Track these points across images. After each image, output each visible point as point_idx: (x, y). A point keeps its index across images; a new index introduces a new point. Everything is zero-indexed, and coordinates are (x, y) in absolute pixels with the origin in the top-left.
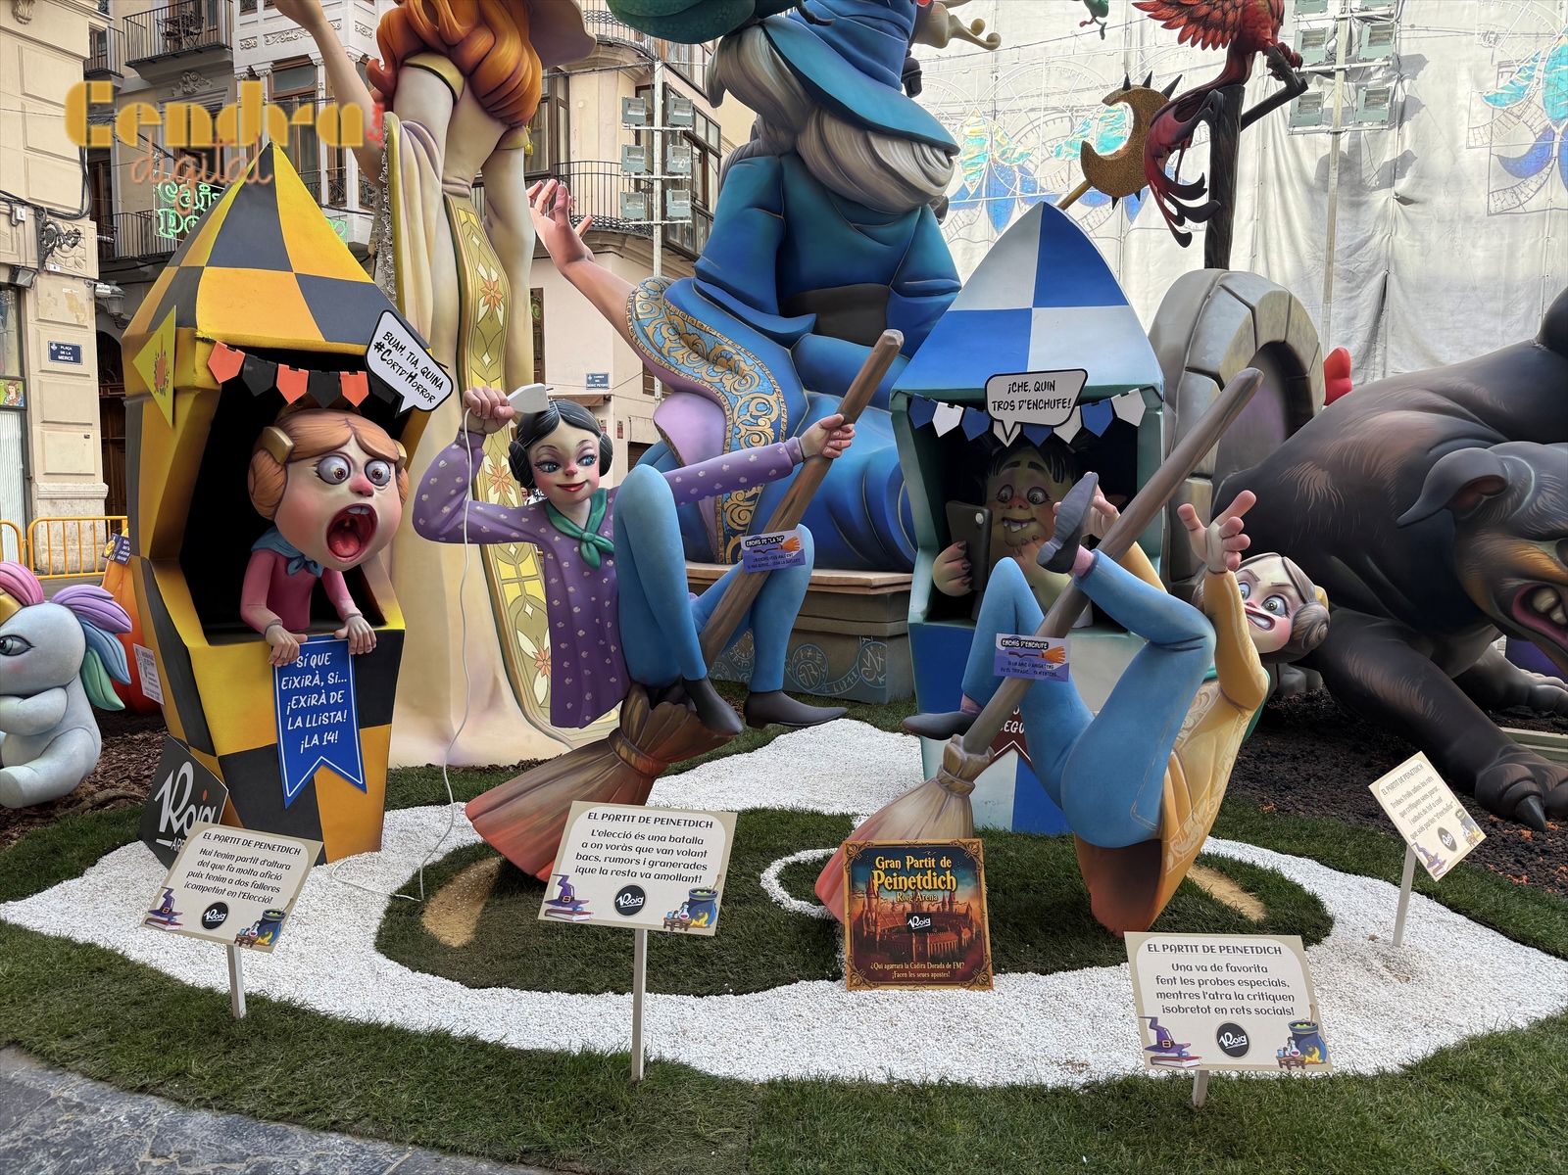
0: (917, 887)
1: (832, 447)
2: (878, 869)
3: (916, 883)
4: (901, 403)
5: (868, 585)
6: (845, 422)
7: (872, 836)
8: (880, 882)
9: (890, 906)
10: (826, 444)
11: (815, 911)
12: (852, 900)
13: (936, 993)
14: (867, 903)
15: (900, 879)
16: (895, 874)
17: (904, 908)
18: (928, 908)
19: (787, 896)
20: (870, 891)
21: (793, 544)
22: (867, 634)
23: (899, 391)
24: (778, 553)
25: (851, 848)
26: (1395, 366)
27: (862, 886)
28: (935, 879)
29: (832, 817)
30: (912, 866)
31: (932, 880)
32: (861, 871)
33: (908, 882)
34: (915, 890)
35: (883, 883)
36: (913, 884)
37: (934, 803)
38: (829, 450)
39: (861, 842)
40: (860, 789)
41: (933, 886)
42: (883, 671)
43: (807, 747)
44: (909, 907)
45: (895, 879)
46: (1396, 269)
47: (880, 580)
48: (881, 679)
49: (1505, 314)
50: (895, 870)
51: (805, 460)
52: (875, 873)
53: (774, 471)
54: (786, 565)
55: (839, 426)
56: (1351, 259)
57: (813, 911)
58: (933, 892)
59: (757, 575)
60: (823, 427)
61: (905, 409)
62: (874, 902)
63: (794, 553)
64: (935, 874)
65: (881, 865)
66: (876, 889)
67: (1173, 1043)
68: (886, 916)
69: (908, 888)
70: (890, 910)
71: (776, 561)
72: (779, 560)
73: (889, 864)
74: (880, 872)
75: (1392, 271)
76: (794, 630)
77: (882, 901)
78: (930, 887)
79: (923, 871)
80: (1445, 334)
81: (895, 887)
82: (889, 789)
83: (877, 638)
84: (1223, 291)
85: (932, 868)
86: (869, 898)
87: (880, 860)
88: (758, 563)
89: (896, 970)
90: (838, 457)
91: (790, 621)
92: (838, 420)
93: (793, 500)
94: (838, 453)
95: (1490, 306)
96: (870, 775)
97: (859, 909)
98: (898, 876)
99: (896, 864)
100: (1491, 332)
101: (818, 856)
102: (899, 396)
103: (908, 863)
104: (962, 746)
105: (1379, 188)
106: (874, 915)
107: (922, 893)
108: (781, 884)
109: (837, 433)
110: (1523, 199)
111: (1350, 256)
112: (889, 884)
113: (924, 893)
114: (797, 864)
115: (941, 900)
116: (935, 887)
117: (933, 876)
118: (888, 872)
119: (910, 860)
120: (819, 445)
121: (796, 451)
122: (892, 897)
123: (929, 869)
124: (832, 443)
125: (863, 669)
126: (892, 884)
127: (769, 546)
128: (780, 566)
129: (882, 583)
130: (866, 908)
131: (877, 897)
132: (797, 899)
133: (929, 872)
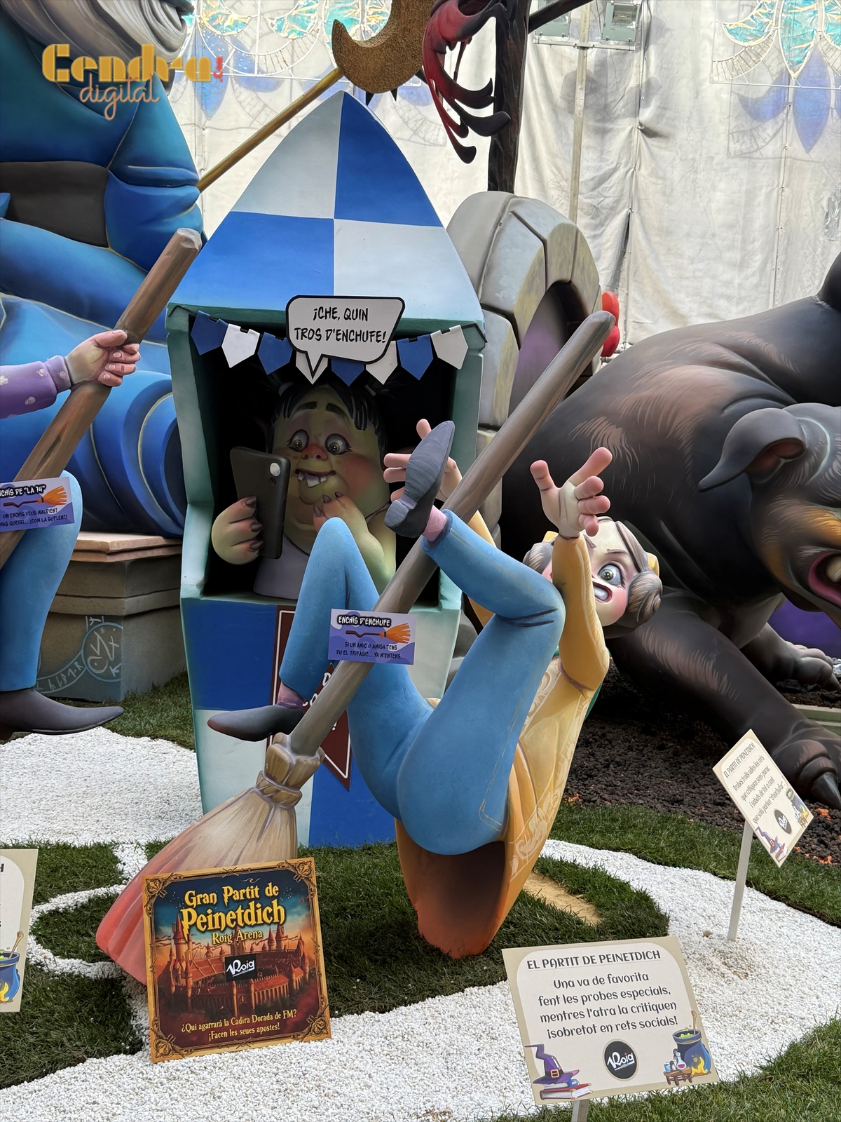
0: (237, 924)
1: (112, 372)
2: (188, 907)
3: (236, 920)
4: (182, 322)
5: (103, 550)
6: (128, 341)
7: (178, 865)
8: (192, 922)
9: (205, 951)
10: (103, 368)
11: (92, 970)
12: (155, 948)
13: (264, 1051)
14: (174, 951)
15: (216, 916)
16: (209, 911)
17: (221, 952)
18: (252, 949)
19: (49, 954)
20: (177, 937)
21: (59, 495)
22: (97, 613)
23: (178, 307)
24: (37, 507)
25: (152, 884)
26: (637, 315)
27: (168, 931)
28: (259, 911)
29: (85, 849)
30: (231, 898)
31: (256, 914)
32: (166, 911)
33: (226, 919)
34: (235, 928)
35: (195, 924)
36: (232, 921)
37: (255, 819)
38: (107, 376)
39: (165, 876)
40: (111, 811)
41: (256, 920)
42: (118, 659)
43: (27, 762)
44: (227, 950)
45: (210, 917)
46: (639, 208)
47: (118, 543)
48: (114, 671)
49: (742, 265)
50: (210, 906)
51: (73, 387)
52: (185, 912)
53: (32, 399)
54: (48, 523)
55: (121, 345)
56: (595, 193)
57: (89, 970)
58: (257, 929)
59: (8, 535)
60: (99, 345)
61: (186, 329)
62: (184, 948)
63: (59, 508)
64: (259, 905)
65: (191, 901)
66: (186, 932)
67: (561, 1071)
68: (200, 964)
69: (227, 926)
70: (204, 957)
71: (33, 517)
72: (39, 516)
73: (201, 899)
74: (190, 910)
75: (635, 209)
76: (51, 615)
77: (194, 946)
78: (253, 922)
79: (244, 903)
80: (685, 283)
81: (211, 927)
82: (149, 808)
83: (110, 618)
84: (515, 219)
85: (255, 899)
86: (177, 944)
87: (191, 895)
88: (8, 520)
89: (213, 1029)
90: (117, 384)
91: (47, 601)
92: (120, 337)
93: (58, 439)
94: (119, 380)
95: (728, 255)
96: (120, 793)
97: (164, 959)
98: (213, 913)
99: (210, 898)
100: (728, 284)
101: (81, 900)
102: (178, 313)
103: (226, 896)
104: (288, 747)
105: (625, 116)
106: (184, 964)
107: (244, 931)
108: (38, 941)
109: (118, 355)
110: (761, 144)
111: (594, 189)
112: (203, 924)
113: (247, 930)
114: (55, 913)
115: (266, 936)
116: (260, 921)
117: (256, 909)
118: (201, 909)
119: (228, 892)
120: (94, 368)
121: (62, 374)
122: (206, 940)
123: (251, 900)
124: (112, 367)
125: (90, 658)
126: (207, 923)
127: (26, 498)
128: (40, 525)
129: (121, 548)
130: (174, 958)
131: (187, 942)
132: (63, 957)
133: (252, 904)
